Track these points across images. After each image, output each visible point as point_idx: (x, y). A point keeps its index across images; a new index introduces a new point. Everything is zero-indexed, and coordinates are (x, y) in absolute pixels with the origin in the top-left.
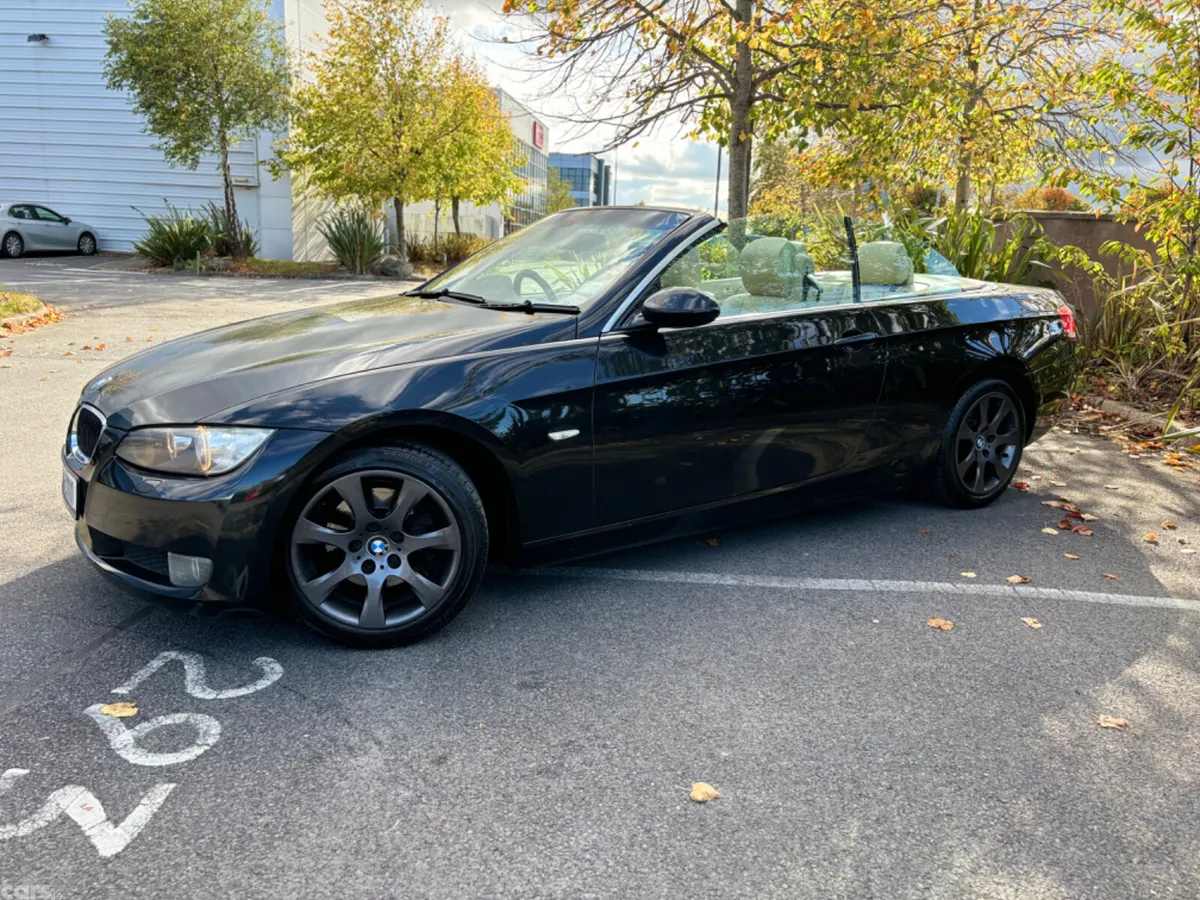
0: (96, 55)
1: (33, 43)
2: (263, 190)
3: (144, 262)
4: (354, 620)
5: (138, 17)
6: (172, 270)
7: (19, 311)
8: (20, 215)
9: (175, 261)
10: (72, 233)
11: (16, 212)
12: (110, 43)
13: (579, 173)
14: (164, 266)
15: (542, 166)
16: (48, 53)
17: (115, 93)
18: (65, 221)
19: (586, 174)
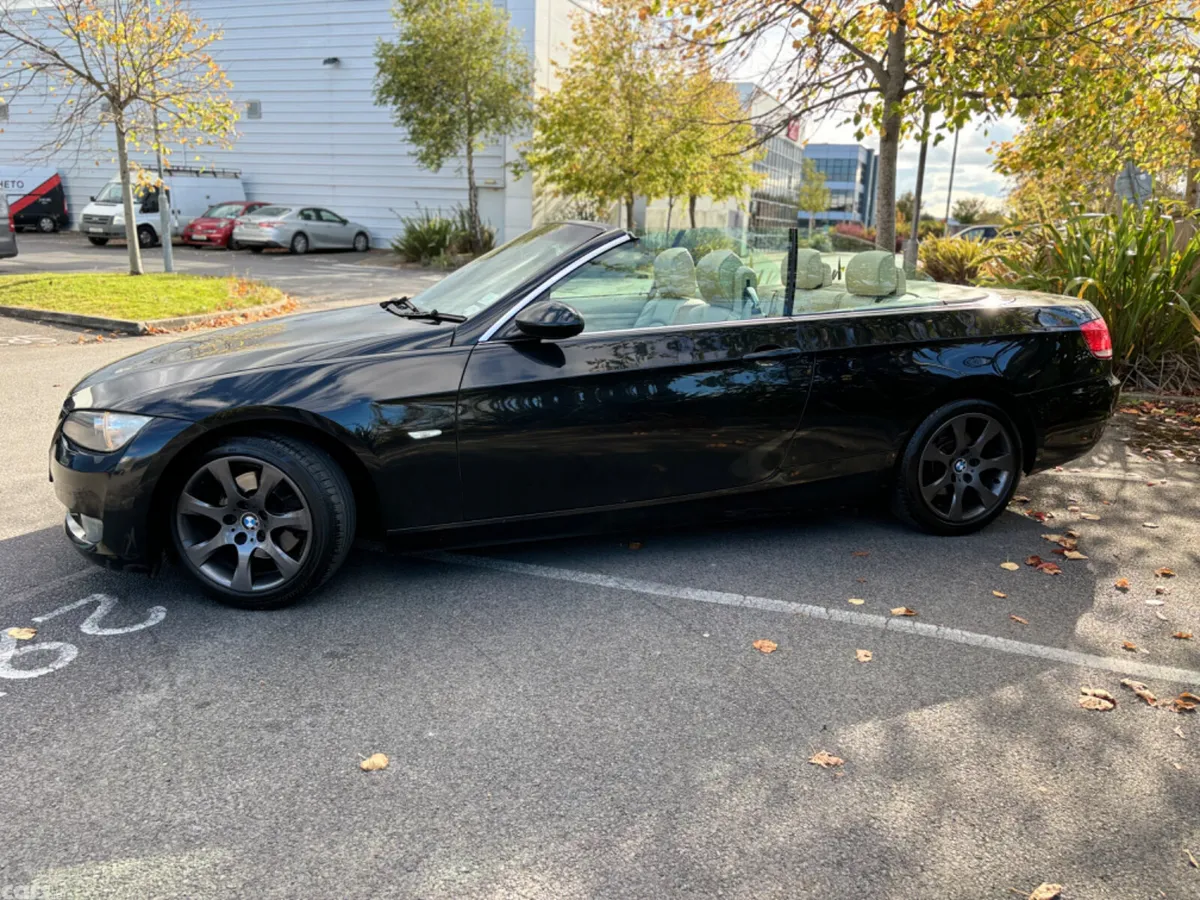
0: (366, 75)
1: (328, 66)
2: (509, 191)
3: (399, 258)
4: (227, 582)
5: (403, 40)
6: (420, 266)
7: (258, 303)
8: (308, 217)
9: (423, 257)
10: (348, 233)
11: (305, 215)
12: (379, 64)
13: (846, 164)
14: (414, 261)
15: (797, 159)
16: (338, 74)
17: (383, 108)
18: (344, 222)
19: (852, 164)
